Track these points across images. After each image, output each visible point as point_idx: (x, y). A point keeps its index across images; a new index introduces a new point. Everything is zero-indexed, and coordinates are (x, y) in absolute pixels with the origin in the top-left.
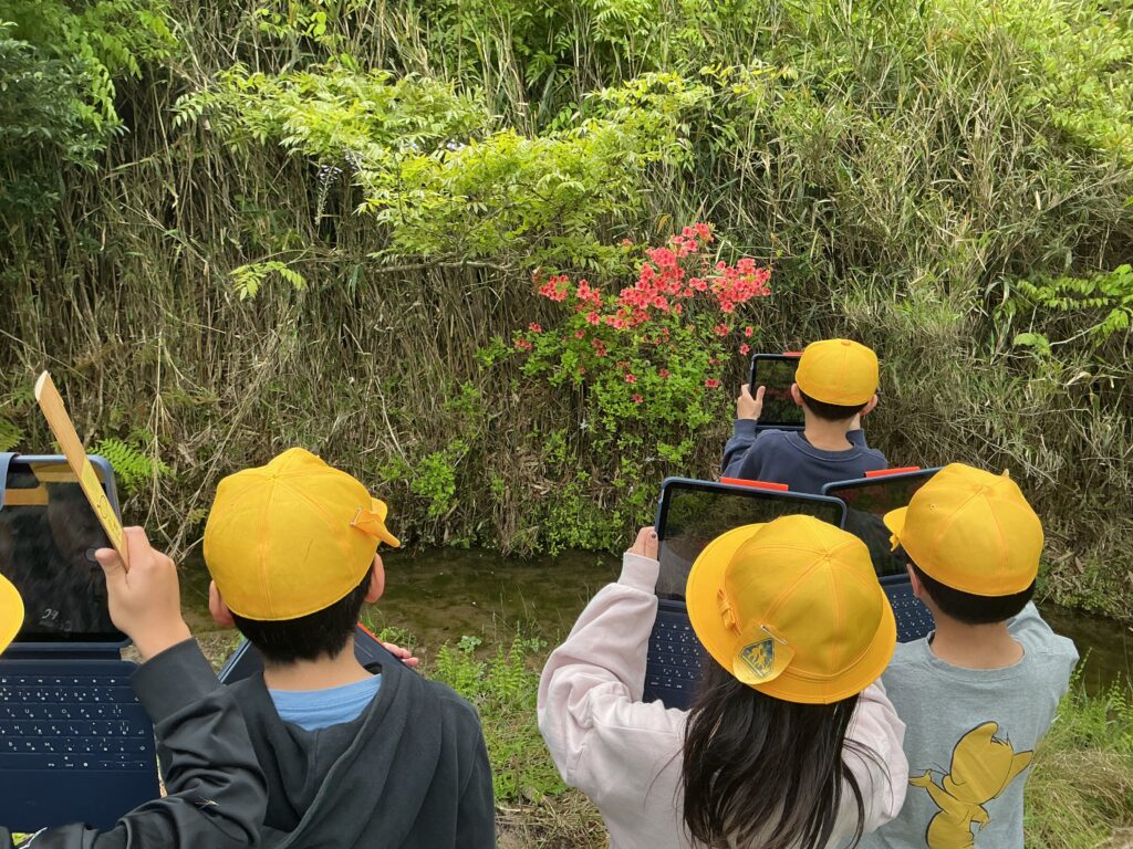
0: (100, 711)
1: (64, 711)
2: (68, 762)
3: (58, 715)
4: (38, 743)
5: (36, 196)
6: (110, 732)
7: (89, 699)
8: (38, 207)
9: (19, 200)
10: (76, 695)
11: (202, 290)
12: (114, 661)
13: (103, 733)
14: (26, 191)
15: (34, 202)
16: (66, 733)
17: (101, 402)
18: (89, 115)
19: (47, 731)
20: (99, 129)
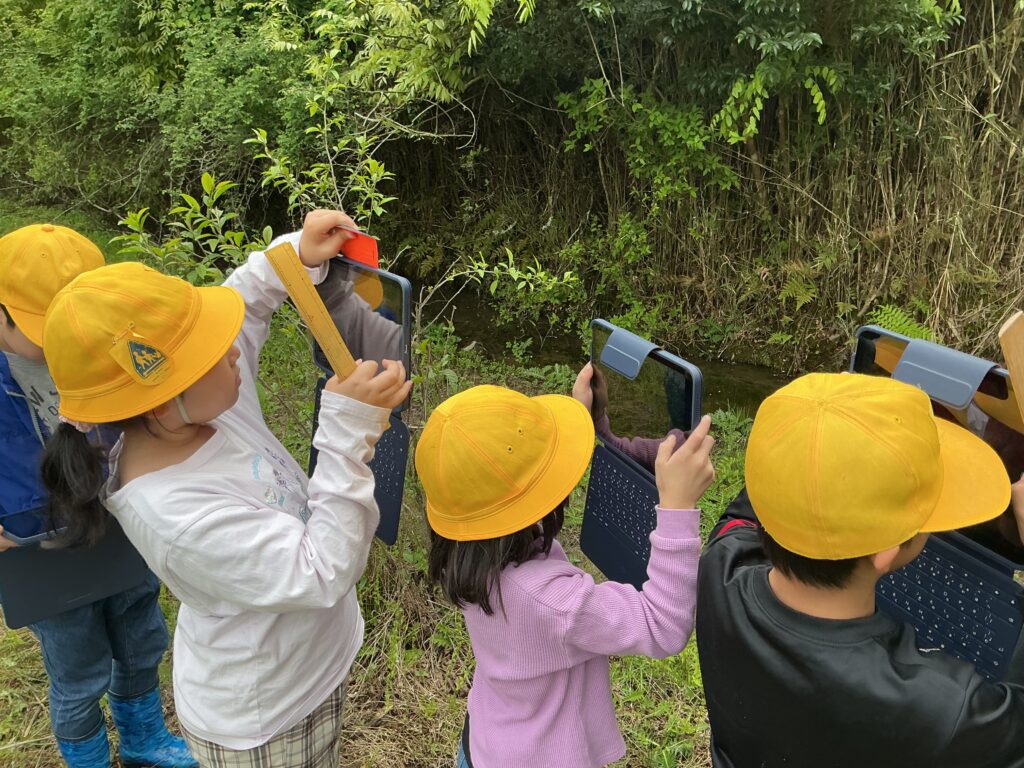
0: (974, 611)
1: (945, 594)
2: (931, 635)
3: (939, 594)
4: (915, 606)
5: (871, 88)
6: (975, 633)
7: (970, 596)
8: (871, 96)
9: (858, 92)
10: (961, 586)
11: (1000, 172)
12: (1005, 577)
13: (968, 629)
14: (862, 83)
15: (869, 94)
16: (939, 611)
17: (886, 272)
18: (932, 8)
19: (925, 602)
20: (938, 21)
